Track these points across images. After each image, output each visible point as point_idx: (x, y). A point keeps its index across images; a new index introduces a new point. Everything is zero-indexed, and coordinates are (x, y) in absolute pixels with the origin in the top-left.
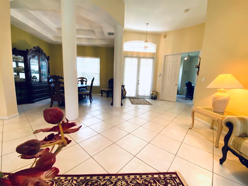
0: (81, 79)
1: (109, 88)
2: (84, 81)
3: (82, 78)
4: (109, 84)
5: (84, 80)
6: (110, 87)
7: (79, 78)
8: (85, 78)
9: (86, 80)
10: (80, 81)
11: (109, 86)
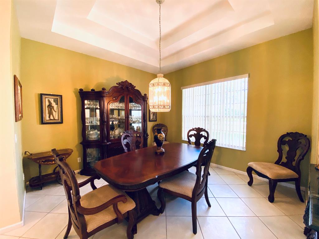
0: (196, 133)
1: (277, 163)
2: (202, 136)
3: (199, 128)
4: (280, 150)
5: (203, 133)
6: (284, 160)
7: (193, 130)
8: (205, 130)
9: (206, 136)
10: (195, 135)
11: (280, 158)
